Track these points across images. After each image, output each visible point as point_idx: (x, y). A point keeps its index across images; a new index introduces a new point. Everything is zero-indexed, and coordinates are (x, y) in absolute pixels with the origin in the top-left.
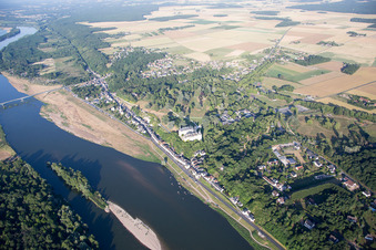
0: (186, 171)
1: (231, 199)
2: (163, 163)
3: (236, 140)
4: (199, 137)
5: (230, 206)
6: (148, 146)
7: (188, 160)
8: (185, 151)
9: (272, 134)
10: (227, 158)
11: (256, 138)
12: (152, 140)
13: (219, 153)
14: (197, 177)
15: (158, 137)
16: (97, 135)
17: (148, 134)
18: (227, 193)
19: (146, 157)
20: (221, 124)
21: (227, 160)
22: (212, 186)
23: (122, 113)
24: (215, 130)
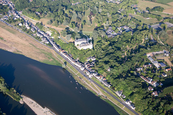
0: (81, 72)
1: (117, 93)
2: (64, 66)
3: (119, 49)
4: (90, 46)
5: (116, 98)
6: (51, 53)
7: (82, 64)
8: (80, 57)
9: (147, 45)
10: (113, 62)
11: (134, 47)
12: (54, 49)
13: (106, 59)
14: (90, 76)
15: (58, 46)
16: (9, 44)
17: (50, 44)
18: (113, 88)
19: (50, 62)
20: (107, 37)
21: (113, 64)
22: (102, 83)
23: (28, 28)
24: (103, 41)
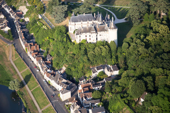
24: (154, 24)
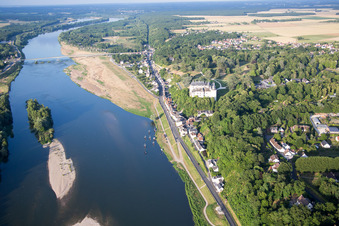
0: (174, 128)
1: (208, 161)
6: (151, 104)
12: (160, 99)
16: (104, 89)
17: (160, 92)
19: (139, 112)
22: (193, 145)
23: (148, 75)
